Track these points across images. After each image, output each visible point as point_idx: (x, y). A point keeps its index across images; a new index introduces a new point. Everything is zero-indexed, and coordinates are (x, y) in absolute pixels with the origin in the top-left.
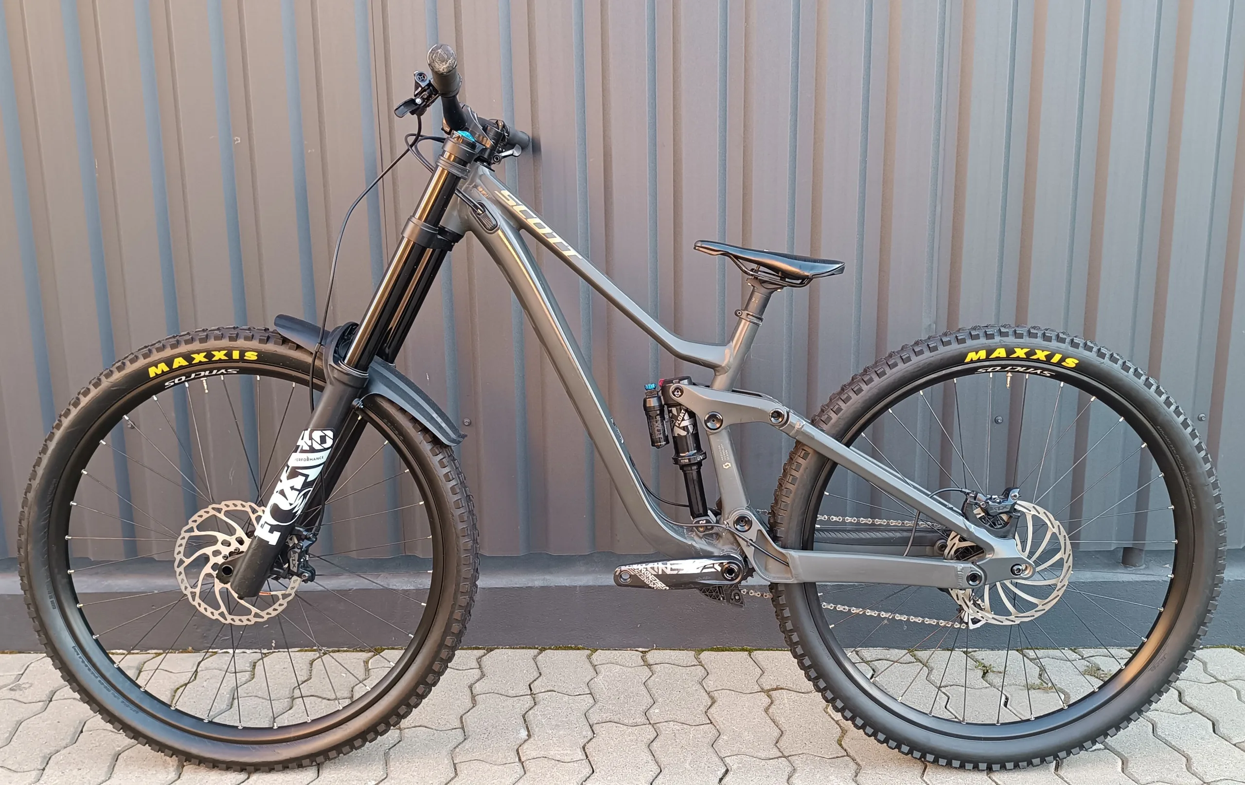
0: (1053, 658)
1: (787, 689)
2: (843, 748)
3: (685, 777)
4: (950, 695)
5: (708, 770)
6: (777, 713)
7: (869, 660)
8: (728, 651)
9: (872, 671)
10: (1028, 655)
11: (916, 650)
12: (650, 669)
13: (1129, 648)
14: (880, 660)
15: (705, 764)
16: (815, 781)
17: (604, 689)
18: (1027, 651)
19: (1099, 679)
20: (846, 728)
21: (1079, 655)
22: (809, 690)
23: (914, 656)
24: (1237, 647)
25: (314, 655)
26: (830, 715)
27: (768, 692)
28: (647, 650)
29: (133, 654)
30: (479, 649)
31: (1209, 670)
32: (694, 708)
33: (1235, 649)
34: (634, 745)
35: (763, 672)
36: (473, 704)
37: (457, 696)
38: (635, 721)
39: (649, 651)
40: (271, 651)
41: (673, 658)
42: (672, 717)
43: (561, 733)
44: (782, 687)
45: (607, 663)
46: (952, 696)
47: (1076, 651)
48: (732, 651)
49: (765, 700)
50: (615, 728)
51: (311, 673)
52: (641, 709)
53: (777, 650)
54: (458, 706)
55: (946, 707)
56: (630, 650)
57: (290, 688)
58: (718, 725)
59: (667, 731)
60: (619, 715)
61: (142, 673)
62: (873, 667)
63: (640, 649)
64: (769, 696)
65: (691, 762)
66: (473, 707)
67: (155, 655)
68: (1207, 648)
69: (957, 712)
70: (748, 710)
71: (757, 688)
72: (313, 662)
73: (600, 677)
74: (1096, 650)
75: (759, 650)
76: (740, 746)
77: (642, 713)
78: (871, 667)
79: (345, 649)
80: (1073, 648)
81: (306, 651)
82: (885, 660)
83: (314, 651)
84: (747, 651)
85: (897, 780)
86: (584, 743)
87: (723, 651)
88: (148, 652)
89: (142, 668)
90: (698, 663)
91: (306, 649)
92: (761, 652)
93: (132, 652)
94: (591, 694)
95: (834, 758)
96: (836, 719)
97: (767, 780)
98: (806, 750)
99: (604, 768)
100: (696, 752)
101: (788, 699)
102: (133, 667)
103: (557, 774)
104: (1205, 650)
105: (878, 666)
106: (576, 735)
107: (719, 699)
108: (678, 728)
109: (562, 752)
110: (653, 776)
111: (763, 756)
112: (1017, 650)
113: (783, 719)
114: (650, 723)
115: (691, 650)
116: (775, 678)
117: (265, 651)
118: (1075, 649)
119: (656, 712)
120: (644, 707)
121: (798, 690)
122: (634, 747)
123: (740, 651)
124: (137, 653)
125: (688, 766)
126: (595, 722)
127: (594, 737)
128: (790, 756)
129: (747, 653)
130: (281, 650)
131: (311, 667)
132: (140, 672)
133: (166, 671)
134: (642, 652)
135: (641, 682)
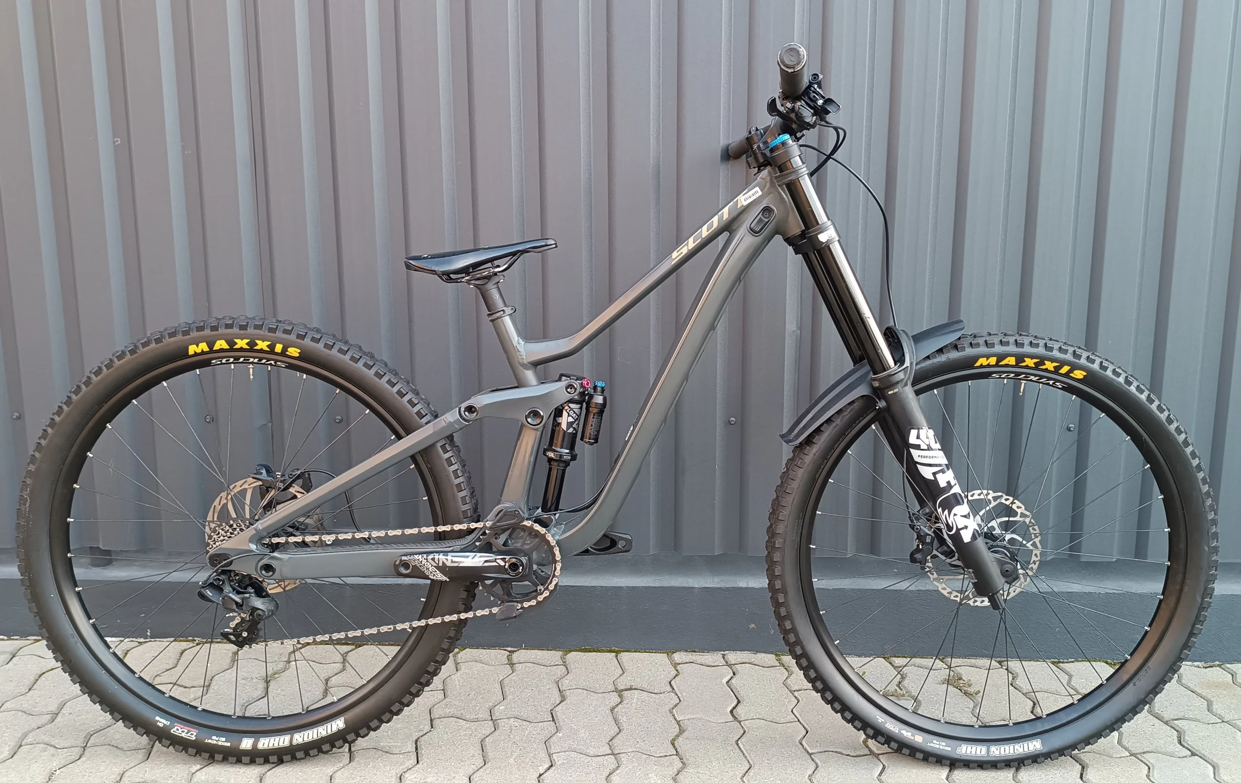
0: (918, 667)
1: (641, 690)
2: (674, 747)
3: (506, 771)
4: (800, 699)
5: (530, 765)
6: (621, 712)
7: (733, 663)
8: (596, 652)
9: (732, 674)
10: (893, 663)
11: (783, 655)
12: (511, 667)
13: (999, 659)
14: (744, 663)
15: (530, 759)
16: (634, 778)
17: (457, 686)
18: (894, 659)
19: (957, 688)
20: (685, 728)
21: (946, 664)
22: (662, 691)
23: (779, 660)
24: (1109, 661)
25: (187, 645)
26: (674, 715)
27: (620, 692)
28: (516, 649)
29: (13, 639)
30: (348, 644)
31: (1072, 683)
32: (540, 706)
33: (1107, 663)
34: (466, 739)
35: (624, 673)
36: (324, 696)
37: (310, 688)
38: (477, 717)
39: (518, 650)
40: (148, 640)
41: (538, 658)
42: (516, 713)
43: (399, 726)
44: (636, 687)
45: (471, 661)
46: (802, 700)
47: (944, 660)
48: (599, 651)
49: (615, 698)
50: (454, 723)
51: (178, 662)
52: (487, 706)
53: (645, 652)
54: (308, 697)
55: (792, 711)
56: (499, 649)
57: (152, 675)
58: (559, 722)
59: (504, 726)
60: (462, 711)
61: (14, 658)
62: (734, 671)
63: (509, 649)
64: (620, 696)
65: (517, 757)
66: (323, 699)
67: (33, 641)
68: (1079, 661)
69: (800, 716)
70: (593, 709)
71: (611, 687)
72: (183, 653)
73: (459, 673)
74: (964, 660)
75: (627, 651)
76: (572, 743)
77: (486, 709)
78: (732, 670)
79: (219, 640)
80: (941, 658)
81: (181, 641)
82: (749, 663)
83: (189, 641)
84: (614, 652)
85: (715, 780)
86: (418, 737)
87: (591, 652)
88: (28, 638)
89: (16, 653)
90: (562, 663)
91: (181, 639)
92: (629, 653)
93: (12, 637)
94: (443, 690)
95: (662, 757)
96: (678, 719)
97: (586, 776)
98: (636, 748)
99: (428, 761)
100: (525, 748)
101: (637, 698)
102: (7, 652)
103: (380, 764)
104: (1076, 663)
105: (739, 669)
106: (413, 728)
107: (569, 698)
108: (516, 724)
109: (392, 744)
110: (473, 770)
111: (591, 753)
112: (884, 658)
113: (625, 717)
114: (492, 719)
115: (559, 651)
116: (633, 678)
117: (142, 640)
118: (943, 658)
119: (501, 708)
120: (491, 704)
121: (651, 691)
122: (465, 741)
123: (608, 652)
124: (17, 639)
125: (512, 761)
126: (437, 717)
127: (430, 731)
128: (619, 753)
129: (614, 654)
130: (156, 639)
131: (180, 657)
132: (14, 656)
133: (39, 656)
134: (510, 652)
135: (498, 680)
